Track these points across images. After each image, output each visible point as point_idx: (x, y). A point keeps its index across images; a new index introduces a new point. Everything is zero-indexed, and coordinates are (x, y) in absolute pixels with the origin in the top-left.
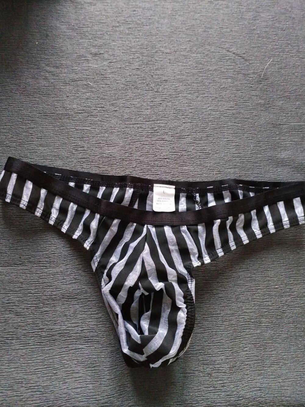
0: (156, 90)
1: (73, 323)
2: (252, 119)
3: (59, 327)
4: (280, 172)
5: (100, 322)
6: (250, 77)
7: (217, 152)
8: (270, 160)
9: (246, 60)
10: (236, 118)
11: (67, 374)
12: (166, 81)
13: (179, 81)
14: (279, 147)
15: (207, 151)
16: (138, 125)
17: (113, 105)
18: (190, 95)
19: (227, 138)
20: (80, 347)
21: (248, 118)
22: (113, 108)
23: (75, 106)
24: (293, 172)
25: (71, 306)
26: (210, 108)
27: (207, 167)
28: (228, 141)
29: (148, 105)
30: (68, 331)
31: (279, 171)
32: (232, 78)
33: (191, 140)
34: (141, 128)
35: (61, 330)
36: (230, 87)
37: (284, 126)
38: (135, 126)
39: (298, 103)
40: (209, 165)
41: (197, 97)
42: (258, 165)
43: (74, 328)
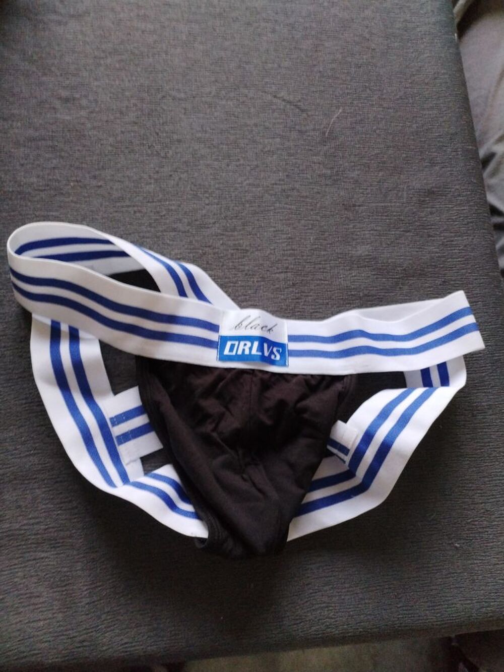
0: (162, 154)
1: (30, 519)
2: (312, 198)
3: (8, 526)
4: (355, 276)
5: (76, 514)
6: (309, 136)
7: (259, 248)
8: (340, 260)
9: (303, 111)
10: (288, 197)
11: (19, 600)
12: (179, 141)
13: (199, 140)
14: (354, 240)
15: (244, 247)
16: (136, 209)
17: (95, 177)
18: (216, 163)
19: (275, 227)
20: (42, 556)
21: (307, 197)
22: (94, 183)
23: (34, 180)
24: (375, 277)
25: (28, 492)
26: (248, 182)
27: (244, 271)
28: (276, 231)
29: (150, 177)
30: (23, 532)
31: (353, 275)
32: (282, 137)
33: (219, 231)
34: (140, 212)
35: (10, 530)
36: (278, 149)
37: (361, 208)
38: (130, 209)
39: (381, 174)
40: (247, 268)
41: (228, 165)
42: (321, 266)
43: (31, 527)
